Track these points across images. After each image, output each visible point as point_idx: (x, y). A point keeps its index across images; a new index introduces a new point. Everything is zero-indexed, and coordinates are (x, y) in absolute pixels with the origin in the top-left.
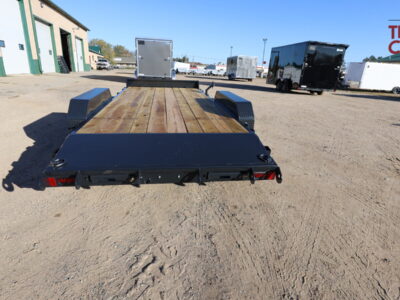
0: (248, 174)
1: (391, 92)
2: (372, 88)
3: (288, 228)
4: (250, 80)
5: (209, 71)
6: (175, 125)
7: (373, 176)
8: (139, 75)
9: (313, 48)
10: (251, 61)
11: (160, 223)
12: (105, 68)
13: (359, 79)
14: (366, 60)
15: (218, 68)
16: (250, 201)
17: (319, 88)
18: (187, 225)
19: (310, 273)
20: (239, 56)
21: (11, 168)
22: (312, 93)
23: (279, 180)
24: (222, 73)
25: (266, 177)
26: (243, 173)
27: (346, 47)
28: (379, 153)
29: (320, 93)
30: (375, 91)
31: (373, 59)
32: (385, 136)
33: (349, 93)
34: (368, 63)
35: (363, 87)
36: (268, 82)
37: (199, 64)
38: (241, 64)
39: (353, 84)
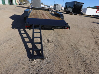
0: (64, 28)
1: (92, 16)
2: (88, 15)
3: (70, 37)
4: (59, 10)
5: (49, 7)
6: (48, 18)
7: (86, 31)
8: (32, 7)
9: (76, 3)
10: (60, 5)
11: (47, 36)
12: (21, 4)
13: (85, 12)
14: (88, 7)
15: (51, 7)
16: (63, 33)
17: (76, 13)
18: (52, 36)
19: (74, 43)
20: (57, 4)
21: (12, 25)
22: (74, 14)
23: (69, 29)
24: (52, 8)
25: (67, 28)
26: (63, 27)
27: (83, 3)
28: (88, 27)
29: (76, 15)
30: (89, 15)
31: (89, 7)
32: (89, 24)
33: (83, 15)
34: (88, 8)
35: (86, 14)
36: (64, 11)
37: (46, 5)
38: (57, 6)
39: (84, 13)
